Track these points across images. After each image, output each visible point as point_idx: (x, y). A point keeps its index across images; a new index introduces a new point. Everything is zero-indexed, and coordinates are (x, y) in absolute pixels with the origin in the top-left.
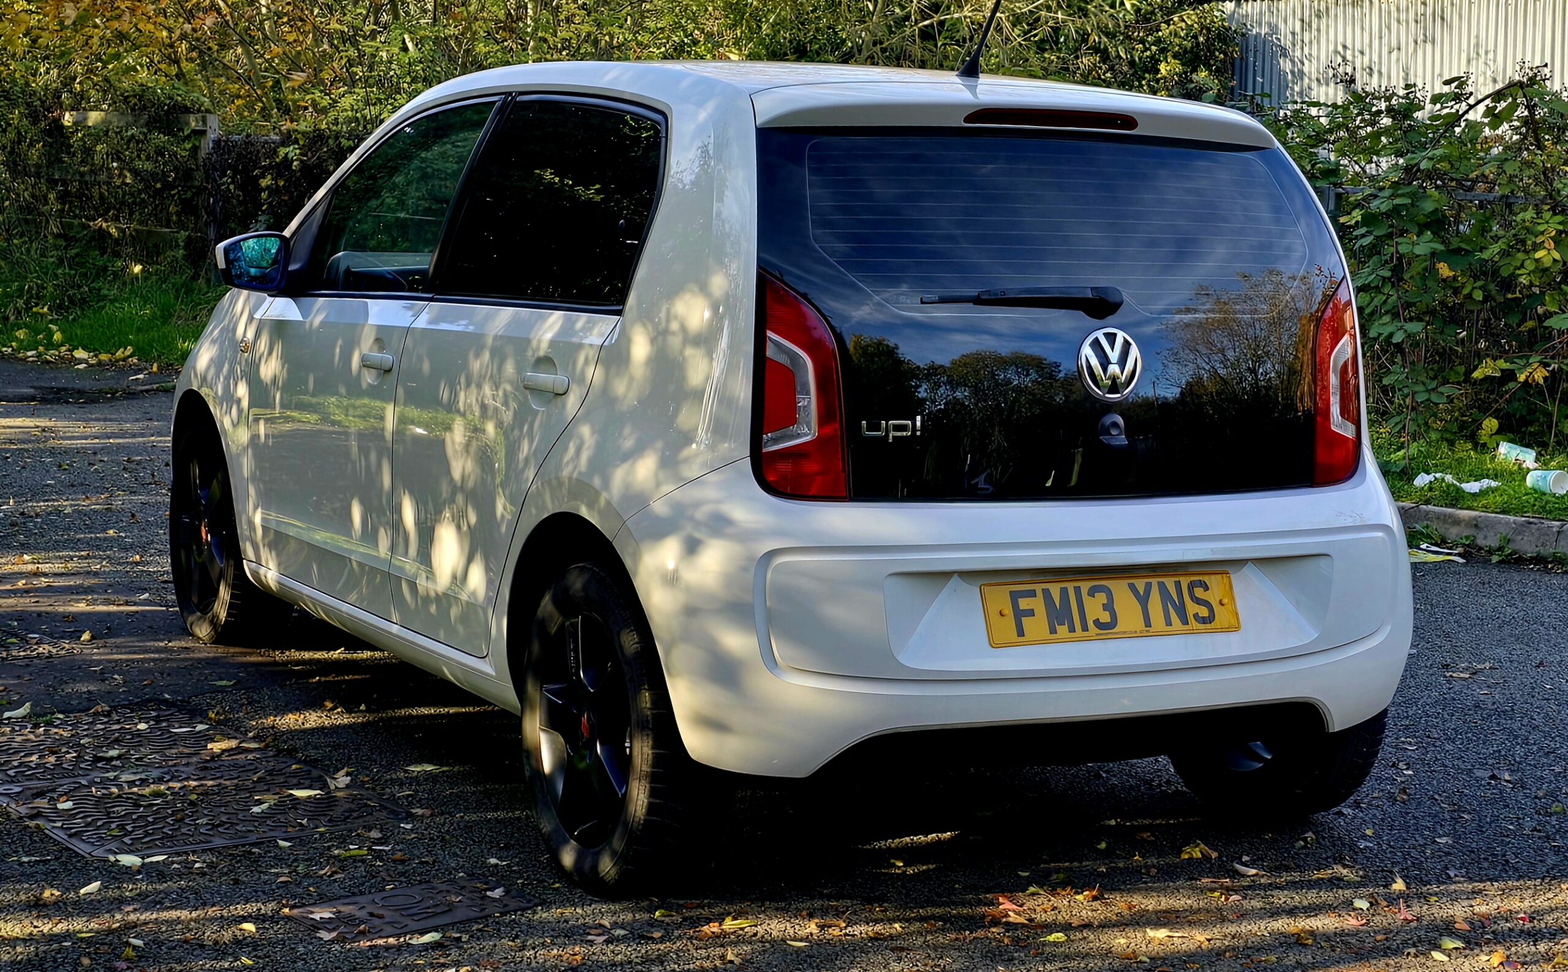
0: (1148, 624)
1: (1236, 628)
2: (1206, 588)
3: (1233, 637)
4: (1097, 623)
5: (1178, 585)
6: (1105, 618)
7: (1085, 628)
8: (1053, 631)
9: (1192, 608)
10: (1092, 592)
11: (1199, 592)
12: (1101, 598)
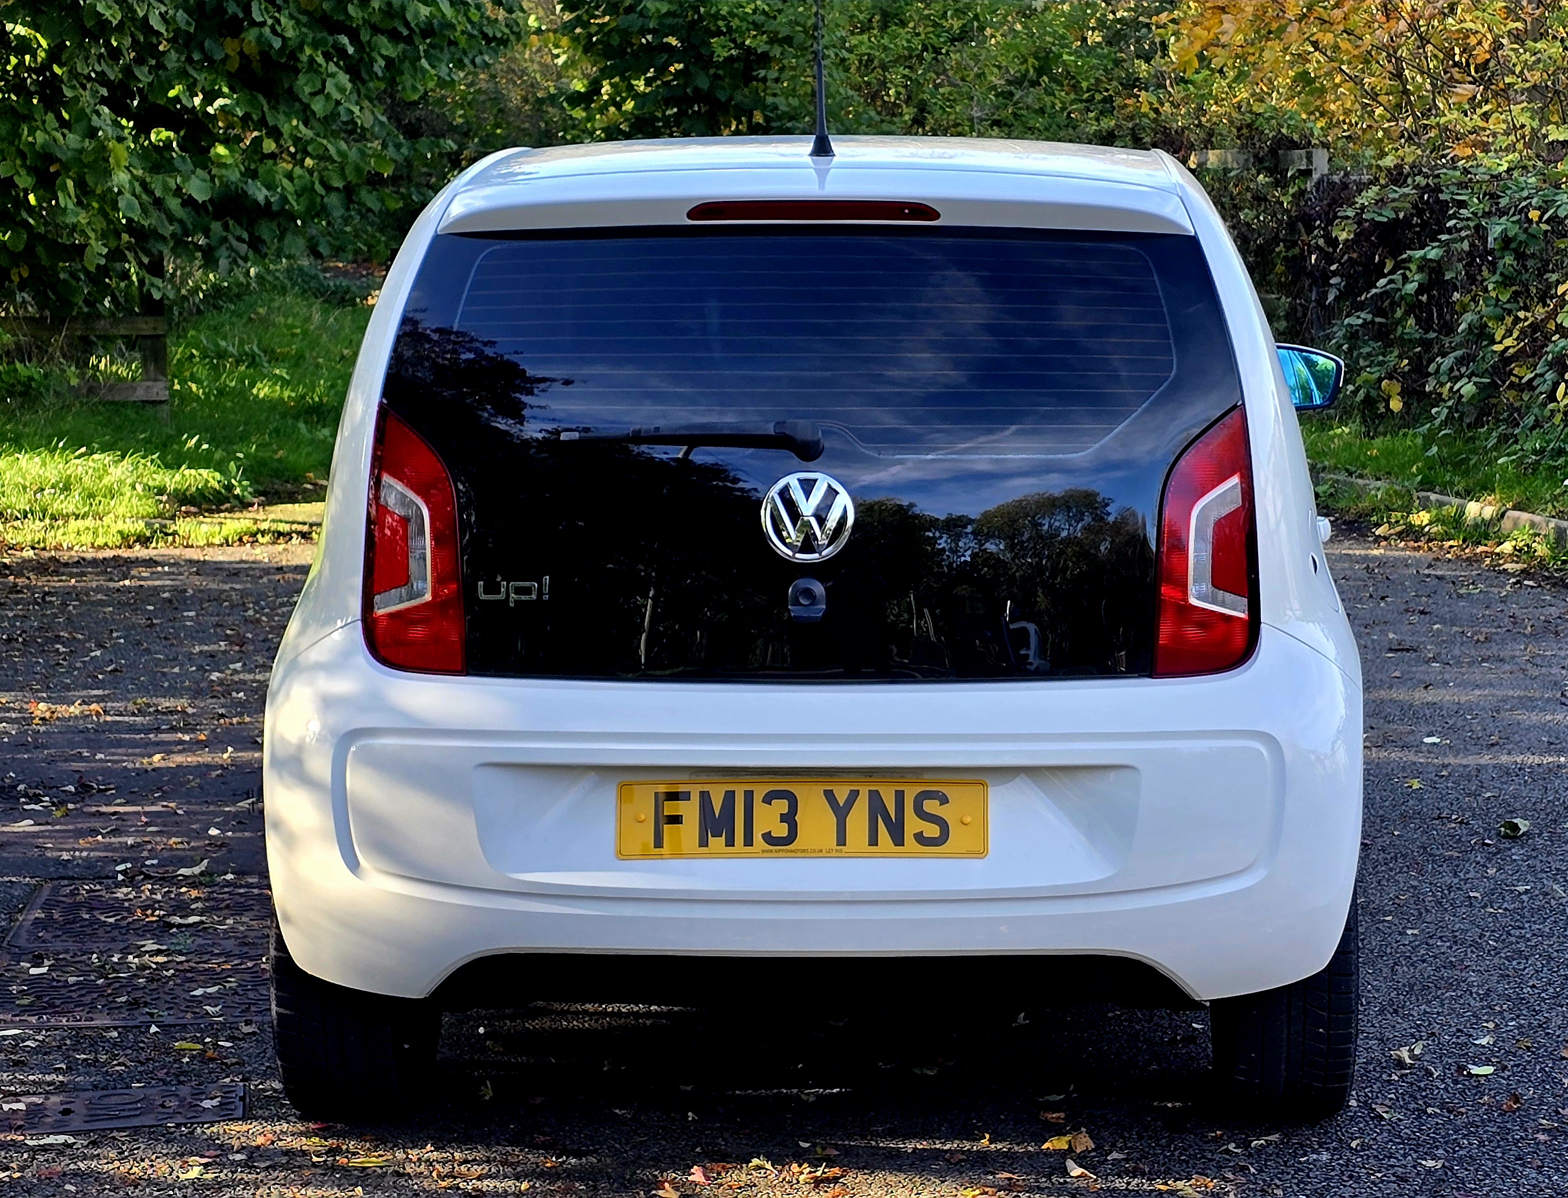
0: (842, 840)
1: (980, 853)
2: (944, 800)
3: (976, 864)
4: (768, 838)
5: (900, 796)
6: (782, 831)
7: (749, 841)
8: (704, 843)
9: (913, 824)
10: (768, 799)
11: (930, 806)
12: (782, 806)
